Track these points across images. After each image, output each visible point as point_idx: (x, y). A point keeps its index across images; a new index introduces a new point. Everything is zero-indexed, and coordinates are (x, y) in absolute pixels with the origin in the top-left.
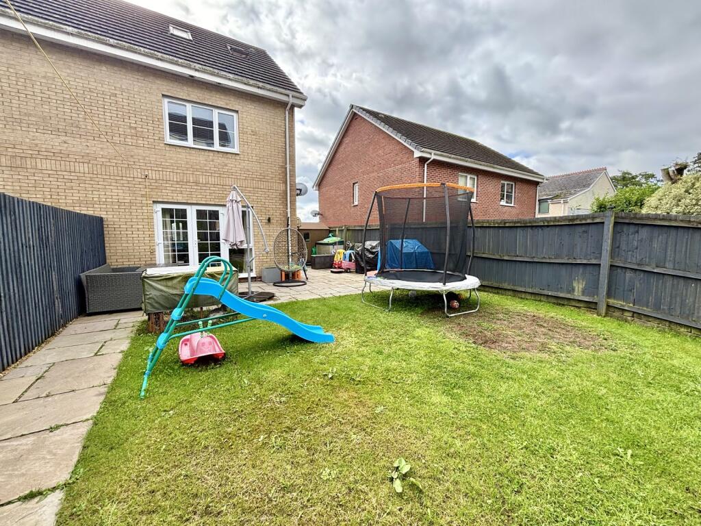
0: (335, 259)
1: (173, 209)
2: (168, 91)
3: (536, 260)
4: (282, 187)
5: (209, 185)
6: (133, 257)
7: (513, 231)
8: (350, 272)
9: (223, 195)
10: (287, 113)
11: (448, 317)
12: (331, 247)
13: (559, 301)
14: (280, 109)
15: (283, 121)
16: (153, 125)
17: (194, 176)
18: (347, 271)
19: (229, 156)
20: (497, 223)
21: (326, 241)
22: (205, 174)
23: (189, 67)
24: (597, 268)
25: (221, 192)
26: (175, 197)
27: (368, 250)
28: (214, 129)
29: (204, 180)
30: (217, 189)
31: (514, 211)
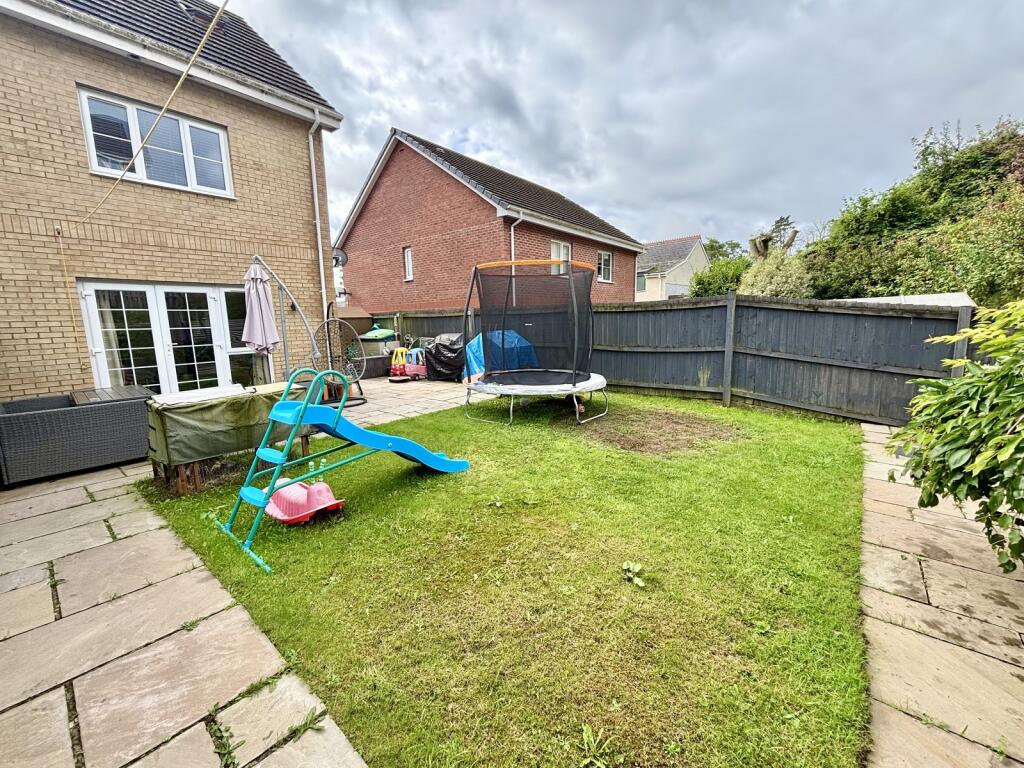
0: (393, 362)
1: (118, 292)
2: (87, 77)
3: (659, 350)
4: (310, 254)
5: (186, 251)
6: (44, 379)
7: (632, 318)
8: (419, 380)
9: (212, 268)
10: (311, 137)
11: (580, 424)
12: (382, 344)
13: (685, 395)
14: (299, 130)
15: (306, 151)
16: (61, 138)
17: (156, 234)
18: (415, 378)
19: (218, 202)
20: (615, 308)
21: (370, 335)
22: (176, 231)
23: (132, 41)
24: (720, 355)
25: (209, 263)
26: (124, 271)
27: (445, 346)
28: (185, 154)
29: (175, 242)
30: (201, 258)
31: (613, 289)
